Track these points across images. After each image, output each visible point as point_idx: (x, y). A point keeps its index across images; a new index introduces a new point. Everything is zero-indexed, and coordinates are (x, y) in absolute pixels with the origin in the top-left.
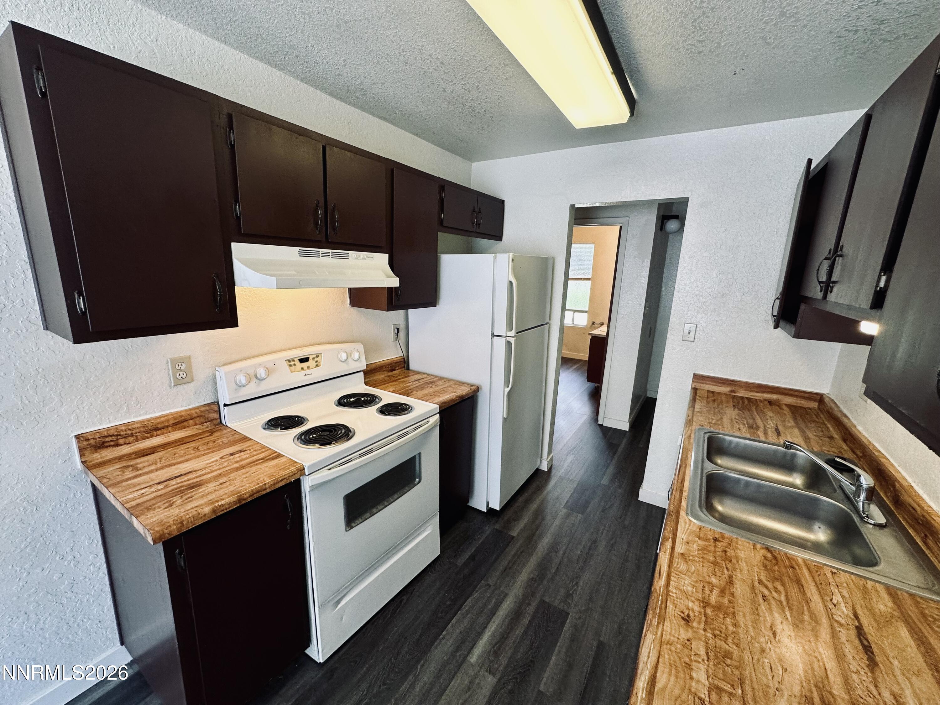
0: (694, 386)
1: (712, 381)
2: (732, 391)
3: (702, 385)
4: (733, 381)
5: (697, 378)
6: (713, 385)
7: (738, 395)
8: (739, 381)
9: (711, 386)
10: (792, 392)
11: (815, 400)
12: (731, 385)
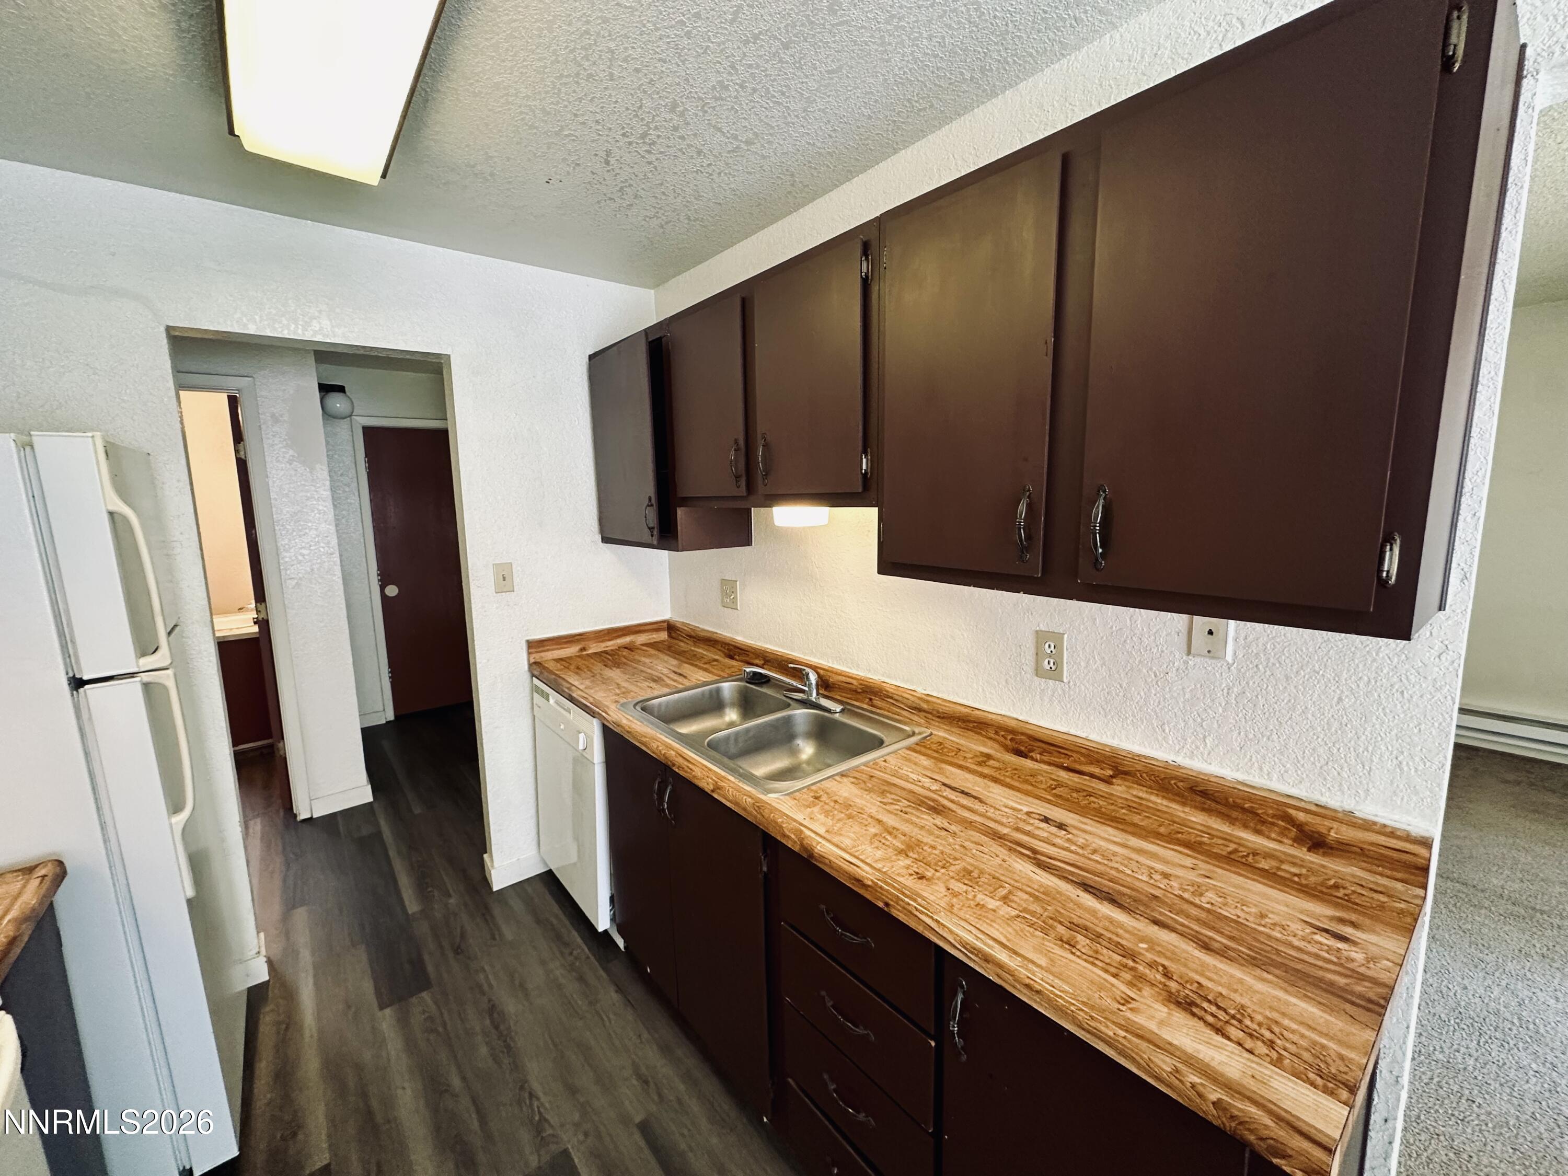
0: (532, 660)
1: (556, 644)
2: (583, 649)
3: (542, 654)
4: (580, 635)
5: (534, 646)
6: (557, 649)
7: (590, 652)
8: (586, 633)
9: (556, 652)
10: (642, 628)
11: (663, 630)
12: (578, 641)
